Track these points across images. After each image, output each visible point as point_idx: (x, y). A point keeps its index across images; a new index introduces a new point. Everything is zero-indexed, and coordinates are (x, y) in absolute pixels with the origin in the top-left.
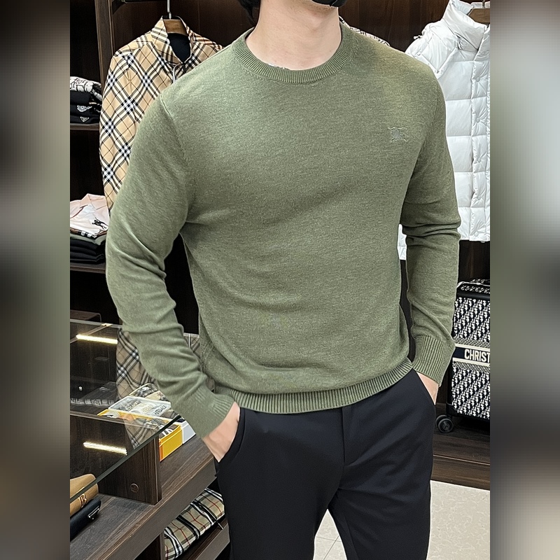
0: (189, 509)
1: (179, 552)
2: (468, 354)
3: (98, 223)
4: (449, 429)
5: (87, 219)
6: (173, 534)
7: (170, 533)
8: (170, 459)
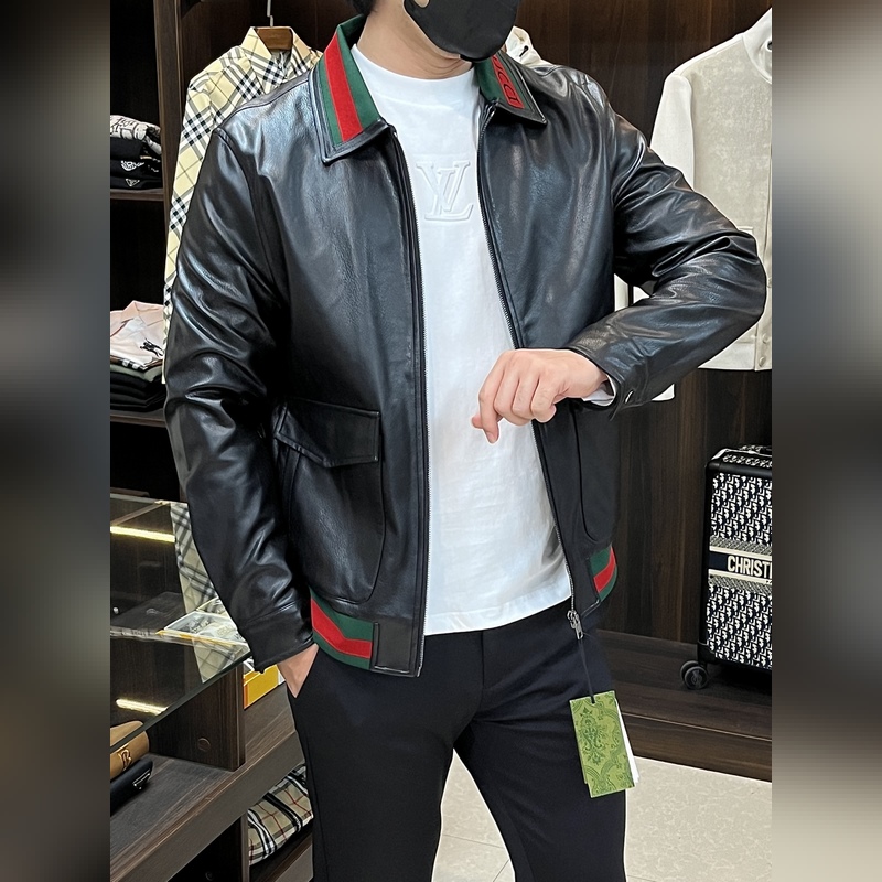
0: (286, 786)
1: (270, 850)
2: (733, 564)
3: (149, 347)
4: (703, 683)
5: (131, 340)
6: (260, 821)
7: (256, 821)
8: (258, 707)
